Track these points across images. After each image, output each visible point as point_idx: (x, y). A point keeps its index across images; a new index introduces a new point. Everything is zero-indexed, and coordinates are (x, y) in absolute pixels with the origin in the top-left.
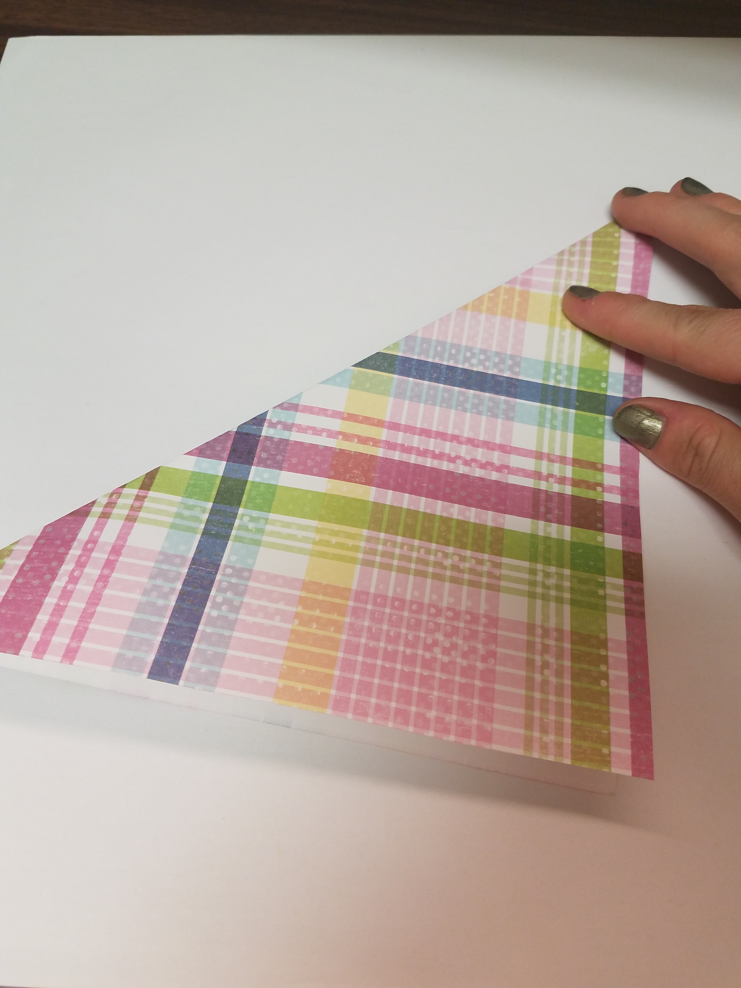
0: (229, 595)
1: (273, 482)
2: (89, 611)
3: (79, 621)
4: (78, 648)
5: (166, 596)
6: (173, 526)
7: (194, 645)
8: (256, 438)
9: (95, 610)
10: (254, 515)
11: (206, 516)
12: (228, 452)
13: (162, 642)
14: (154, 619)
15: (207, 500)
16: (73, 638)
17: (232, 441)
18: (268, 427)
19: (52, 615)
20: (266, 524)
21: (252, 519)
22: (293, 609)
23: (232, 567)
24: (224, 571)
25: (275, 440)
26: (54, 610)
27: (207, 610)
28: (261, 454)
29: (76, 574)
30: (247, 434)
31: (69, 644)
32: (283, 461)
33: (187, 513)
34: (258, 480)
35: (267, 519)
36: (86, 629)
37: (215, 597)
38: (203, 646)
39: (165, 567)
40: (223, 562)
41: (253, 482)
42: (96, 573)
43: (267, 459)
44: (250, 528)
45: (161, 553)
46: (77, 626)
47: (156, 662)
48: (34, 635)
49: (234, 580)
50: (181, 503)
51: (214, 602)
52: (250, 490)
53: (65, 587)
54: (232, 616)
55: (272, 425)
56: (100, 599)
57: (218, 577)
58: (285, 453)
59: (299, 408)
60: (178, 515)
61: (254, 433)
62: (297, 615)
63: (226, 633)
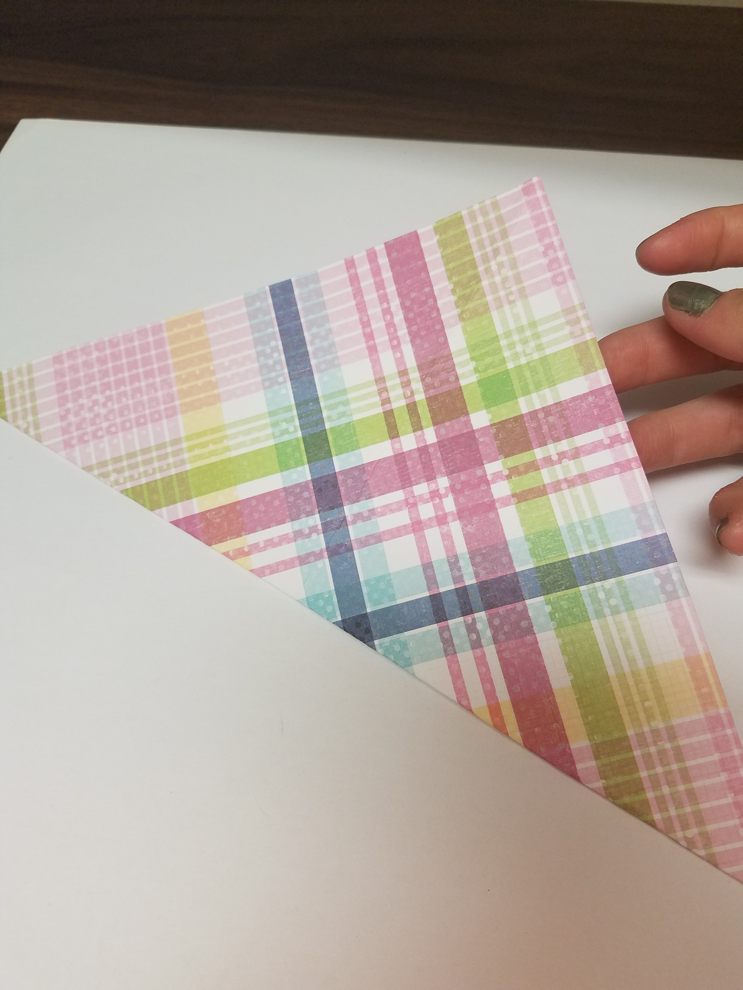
0: (271, 362)
1: (285, 473)
2: (359, 297)
3: (361, 287)
4: (348, 271)
5: (314, 336)
6: (344, 392)
7: (273, 315)
8: (321, 508)
9: (355, 300)
10: (286, 436)
11: (325, 414)
12: (339, 482)
13: (296, 305)
14: (311, 317)
15: (332, 429)
16: (356, 274)
17: (342, 494)
18: (317, 526)
19: (382, 281)
20: (273, 433)
21: (286, 431)
22: (219, 376)
23: (280, 384)
24: (285, 378)
25: (303, 515)
26: (383, 284)
27: (280, 343)
28: (309, 494)
29: (388, 317)
30: (332, 508)
31: (356, 269)
32: (287, 498)
33: (341, 409)
34: (300, 469)
35: (274, 437)
36: (352, 285)
37: (280, 355)
38: (267, 318)
39: (329, 357)
40: (289, 384)
41: (303, 464)
42: (374, 326)
43: (301, 492)
44: (284, 423)
45: (339, 366)
46: (359, 283)
47: (292, 291)
48: (383, 261)
49: (273, 374)
50: (351, 415)
51: (278, 351)
52: (301, 456)
53: (388, 303)
54: (260, 348)
55: (313, 529)
56: (358, 309)
57: (286, 370)
58: (288, 506)
59: (297, 562)
60: (346, 403)
61: (327, 513)
62: (213, 373)
63: (257, 335)
